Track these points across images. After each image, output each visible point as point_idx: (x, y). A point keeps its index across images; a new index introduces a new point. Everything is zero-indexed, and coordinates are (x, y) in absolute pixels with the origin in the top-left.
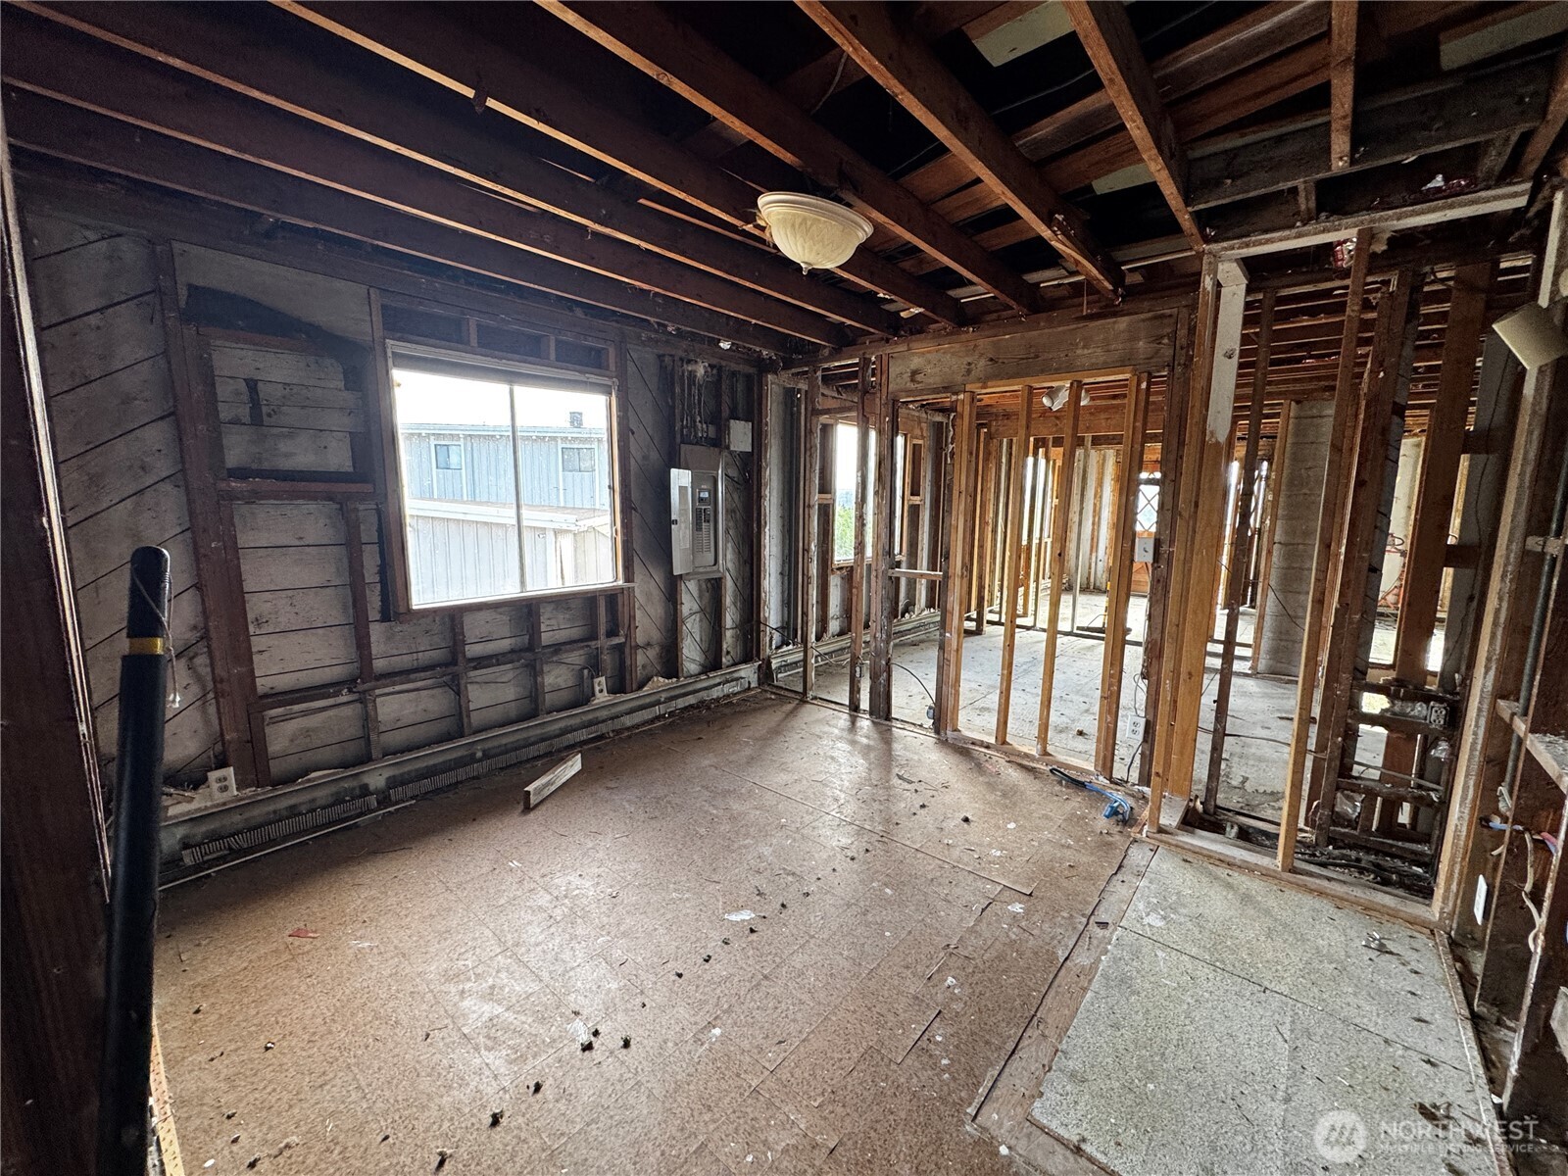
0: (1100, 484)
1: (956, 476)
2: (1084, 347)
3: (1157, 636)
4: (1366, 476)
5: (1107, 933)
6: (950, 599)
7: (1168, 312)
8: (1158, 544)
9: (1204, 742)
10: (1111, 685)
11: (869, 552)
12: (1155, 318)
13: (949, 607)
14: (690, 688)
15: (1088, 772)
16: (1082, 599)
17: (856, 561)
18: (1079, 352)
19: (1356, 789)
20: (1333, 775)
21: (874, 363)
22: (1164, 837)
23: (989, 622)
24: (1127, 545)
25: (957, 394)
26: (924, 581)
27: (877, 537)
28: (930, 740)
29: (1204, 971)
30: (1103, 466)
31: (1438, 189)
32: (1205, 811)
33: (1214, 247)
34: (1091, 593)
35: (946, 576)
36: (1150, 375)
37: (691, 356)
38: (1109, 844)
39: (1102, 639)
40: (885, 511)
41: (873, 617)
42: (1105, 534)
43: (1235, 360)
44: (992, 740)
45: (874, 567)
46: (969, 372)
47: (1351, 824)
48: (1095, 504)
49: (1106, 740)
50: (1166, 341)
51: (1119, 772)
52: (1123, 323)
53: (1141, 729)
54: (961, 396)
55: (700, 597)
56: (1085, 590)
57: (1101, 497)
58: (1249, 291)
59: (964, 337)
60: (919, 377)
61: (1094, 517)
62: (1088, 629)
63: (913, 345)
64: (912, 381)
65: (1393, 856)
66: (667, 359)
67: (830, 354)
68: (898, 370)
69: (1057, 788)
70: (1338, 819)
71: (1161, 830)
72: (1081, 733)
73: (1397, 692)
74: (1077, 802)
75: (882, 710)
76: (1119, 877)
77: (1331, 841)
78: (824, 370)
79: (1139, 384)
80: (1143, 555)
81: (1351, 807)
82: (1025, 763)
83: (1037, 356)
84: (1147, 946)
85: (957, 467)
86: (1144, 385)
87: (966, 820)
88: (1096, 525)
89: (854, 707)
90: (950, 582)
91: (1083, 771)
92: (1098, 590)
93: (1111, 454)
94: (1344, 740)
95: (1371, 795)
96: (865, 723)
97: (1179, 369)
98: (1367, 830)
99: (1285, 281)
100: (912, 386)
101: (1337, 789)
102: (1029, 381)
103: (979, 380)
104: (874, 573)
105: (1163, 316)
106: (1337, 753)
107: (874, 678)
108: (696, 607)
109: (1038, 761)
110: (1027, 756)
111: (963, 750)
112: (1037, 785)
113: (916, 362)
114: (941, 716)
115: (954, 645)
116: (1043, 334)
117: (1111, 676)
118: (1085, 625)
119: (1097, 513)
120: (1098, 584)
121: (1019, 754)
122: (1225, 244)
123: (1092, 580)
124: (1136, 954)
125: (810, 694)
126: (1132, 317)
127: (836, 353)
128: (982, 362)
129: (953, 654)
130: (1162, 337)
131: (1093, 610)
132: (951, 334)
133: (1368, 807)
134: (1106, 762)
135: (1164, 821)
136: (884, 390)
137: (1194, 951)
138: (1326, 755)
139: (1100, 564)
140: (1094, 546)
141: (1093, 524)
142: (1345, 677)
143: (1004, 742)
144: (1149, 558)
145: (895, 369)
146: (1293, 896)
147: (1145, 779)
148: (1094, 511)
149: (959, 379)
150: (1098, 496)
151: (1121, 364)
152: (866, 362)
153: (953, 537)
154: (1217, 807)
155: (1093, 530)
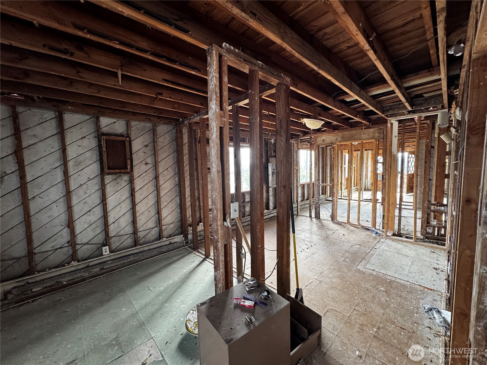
0: (367, 160)
1: (335, 163)
2: (363, 135)
3: (384, 196)
4: (427, 160)
5: (377, 250)
6: (334, 190)
7: (382, 128)
8: (383, 176)
9: (397, 219)
10: (374, 207)
11: (313, 180)
12: (379, 129)
13: (334, 192)
14: (272, 213)
15: (370, 227)
16: (364, 192)
17: (310, 182)
18: (362, 136)
19: (431, 226)
20: (426, 223)
21: (313, 138)
22: (388, 237)
23: (339, 199)
24: (376, 176)
25: (334, 145)
26: (329, 186)
27: (315, 177)
28: (331, 222)
29: (395, 254)
30: (368, 155)
31: (432, 110)
32: (398, 234)
33: (390, 118)
34: (366, 191)
35: (333, 185)
36: (379, 140)
37: (271, 138)
38: (376, 238)
39: (371, 202)
40: (317, 170)
41: (315, 195)
42: (370, 174)
43: (397, 137)
44: (346, 222)
45: (315, 184)
46: (337, 140)
47: (430, 234)
48: (366, 166)
49: (374, 220)
50: (382, 134)
51: (377, 227)
52: (372, 130)
53: (382, 217)
54: (335, 145)
55: (273, 191)
56: (365, 190)
57: (368, 164)
58: (399, 124)
59: (335, 132)
60: (324, 141)
61: (366, 169)
62: (367, 200)
63: (323, 134)
64: (323, 142)
65: (441, 240)
66: (267, 140)
67: (303, 136)
68: (319, 140)
69: (363, 230)
70: (427, 233)
71: (387, 236)
72: (367, 221)
73: (437, 205)
74: (368, 233)
75: (318, 216)
76: (379, 243)
77: (427, 238)
78: (300, 140)
79: (376, 142)
80: (380, 178)
81: (430, 231)
82: (355, 226)
83: (352, 137)
84: (385, 251)
85: (335, 161)
86: (377, 143)
87: (344, 235)
88: (367, 171)
89: (311, 216)
90: (334, 186)
91: (368, 227)
92: (368, 190)
93: (370, 152)
94: (427, 216)
95: (434, 227)
96: (314, 220)
97: (385, 139)
98: (434, 235)
99: (406, 122)
100: (323, 143)
101: (427, 226)
102: (351, 142)
103: (339, 142)
104: (315, 185)
105: (380, 129)
106: (426, 219)
107: (316, 209)
108: (272, 194)
109: (358, 226)
110: (355, 225)
111: (339, 224)
112: (359, 230)
113: (324, 138)
114: (333, 217)
115: (336, 201)
116: (354, 132)
117: (374, 205)
118: (366, 199)
119: (367, 168)
120: (368, 188)
121: (353, 224)
122: (392, 118)
123: (366, 187)
124: (383, 252)
125: (299, 214)
126: (374, 129)
127: (304, 136)
128: (340, 138)
129: (336, 202)
130: (381, 133)
131: (367, 195)
132: (332, 132)
133: (434, 230)
134: (374, 225)
135: (388, 234)
136: (316, 144)
137: (394, 252)
138: (423, 219)
139: (368, 182)
140: (366, 178)
141: (366, 171)
142: (426, 202)
143: (349, 222)
144: (381, 179)
145: (319, 139)
146: (416, 246)
147: (383, 228)
148: (366, 168)
149: (334, 141)
150: (367, 163)
151: (372, 138)
152: (311, 138)
153: (334, 176)
154: (401, 233)
155: (366, 173)
